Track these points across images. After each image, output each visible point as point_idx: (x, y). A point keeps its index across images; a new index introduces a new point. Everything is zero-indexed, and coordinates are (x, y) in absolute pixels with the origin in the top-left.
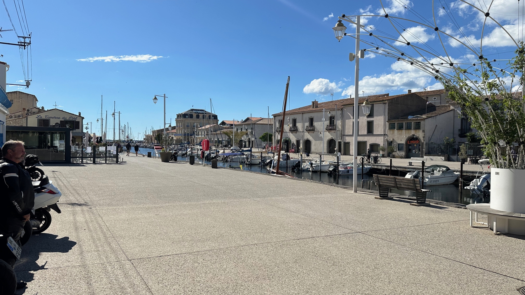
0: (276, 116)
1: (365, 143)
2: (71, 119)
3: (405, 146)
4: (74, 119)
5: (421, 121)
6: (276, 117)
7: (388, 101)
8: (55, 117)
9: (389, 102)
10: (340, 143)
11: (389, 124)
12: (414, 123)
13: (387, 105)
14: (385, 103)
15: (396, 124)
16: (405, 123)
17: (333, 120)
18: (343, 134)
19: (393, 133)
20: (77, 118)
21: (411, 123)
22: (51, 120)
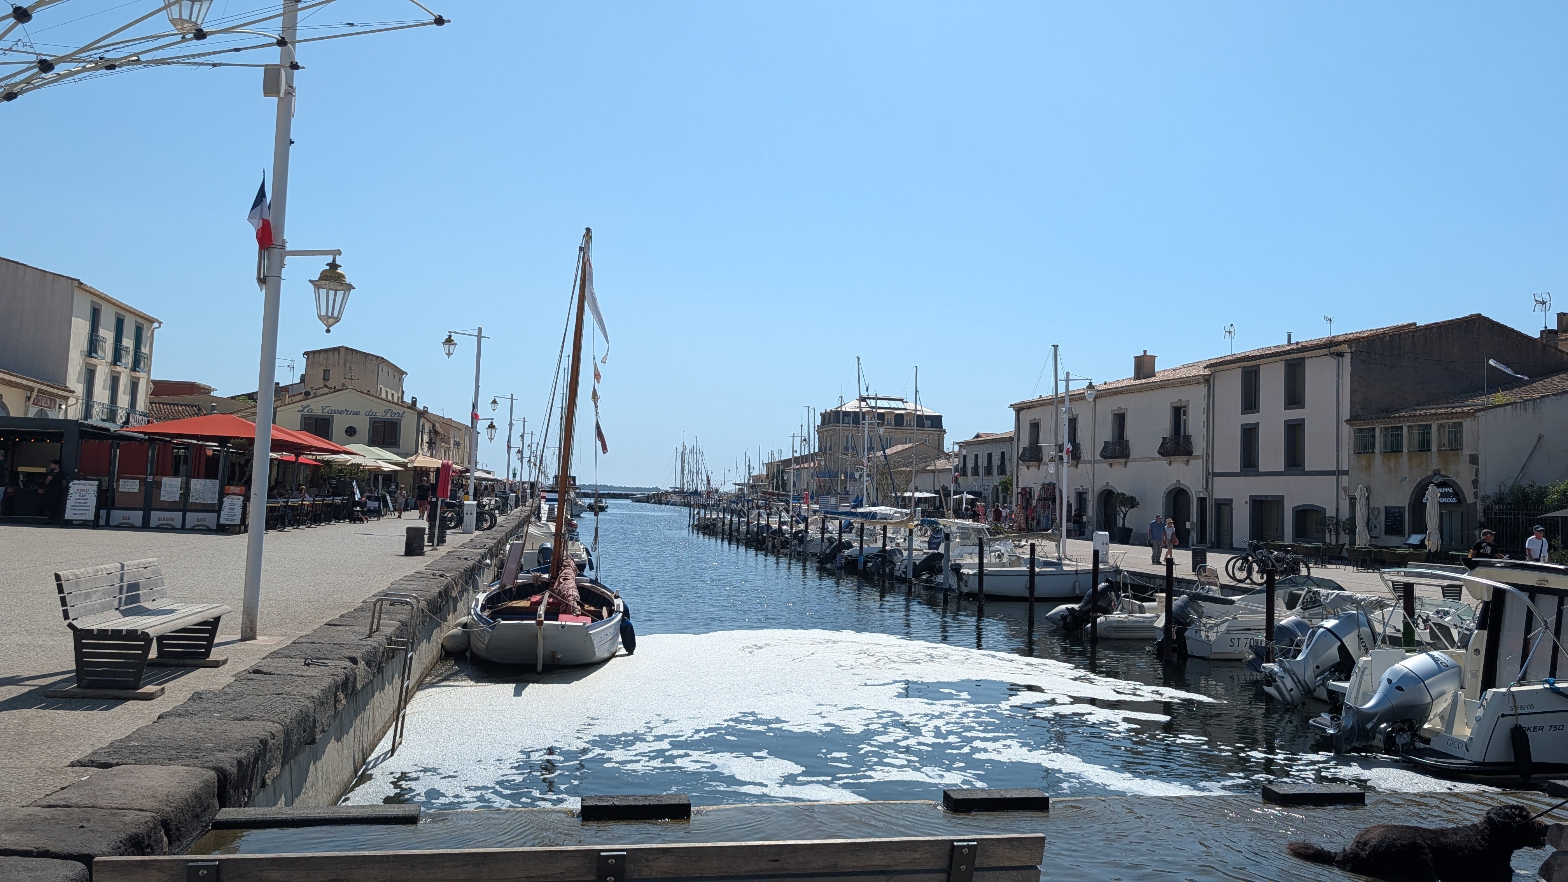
0: (1023, 409)
1: (1278, 501)
2: (388, 416)
3: (1411, 517)
4: (396, 417)
5: (1462, 418)
6: (1022, 413)
7: (1350, 347)
8: (346, 410)
9: (1354, 349)
10: (1202, 501)
11: (1355, 430)
12: (1441, 426)
13: (1347, 359)
14: (1341, 355)
15: (1377, 431)
16: (1409, 427)
17: (1185, 420)
18: (1210, 471)
19: (1369, 466)
20: (404, 412)
21: (1430, 425)
22: (336, 417)
